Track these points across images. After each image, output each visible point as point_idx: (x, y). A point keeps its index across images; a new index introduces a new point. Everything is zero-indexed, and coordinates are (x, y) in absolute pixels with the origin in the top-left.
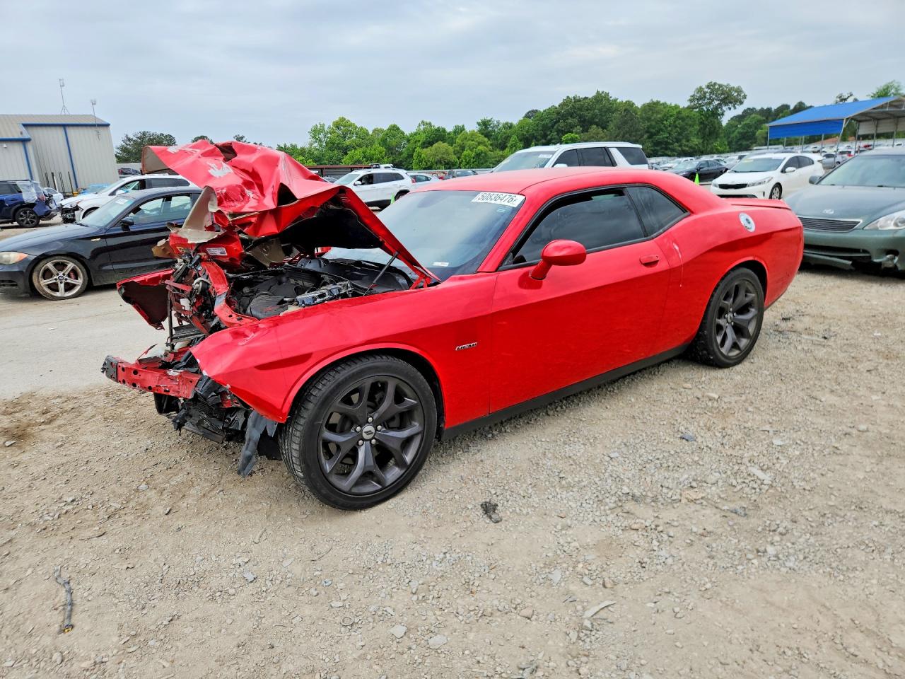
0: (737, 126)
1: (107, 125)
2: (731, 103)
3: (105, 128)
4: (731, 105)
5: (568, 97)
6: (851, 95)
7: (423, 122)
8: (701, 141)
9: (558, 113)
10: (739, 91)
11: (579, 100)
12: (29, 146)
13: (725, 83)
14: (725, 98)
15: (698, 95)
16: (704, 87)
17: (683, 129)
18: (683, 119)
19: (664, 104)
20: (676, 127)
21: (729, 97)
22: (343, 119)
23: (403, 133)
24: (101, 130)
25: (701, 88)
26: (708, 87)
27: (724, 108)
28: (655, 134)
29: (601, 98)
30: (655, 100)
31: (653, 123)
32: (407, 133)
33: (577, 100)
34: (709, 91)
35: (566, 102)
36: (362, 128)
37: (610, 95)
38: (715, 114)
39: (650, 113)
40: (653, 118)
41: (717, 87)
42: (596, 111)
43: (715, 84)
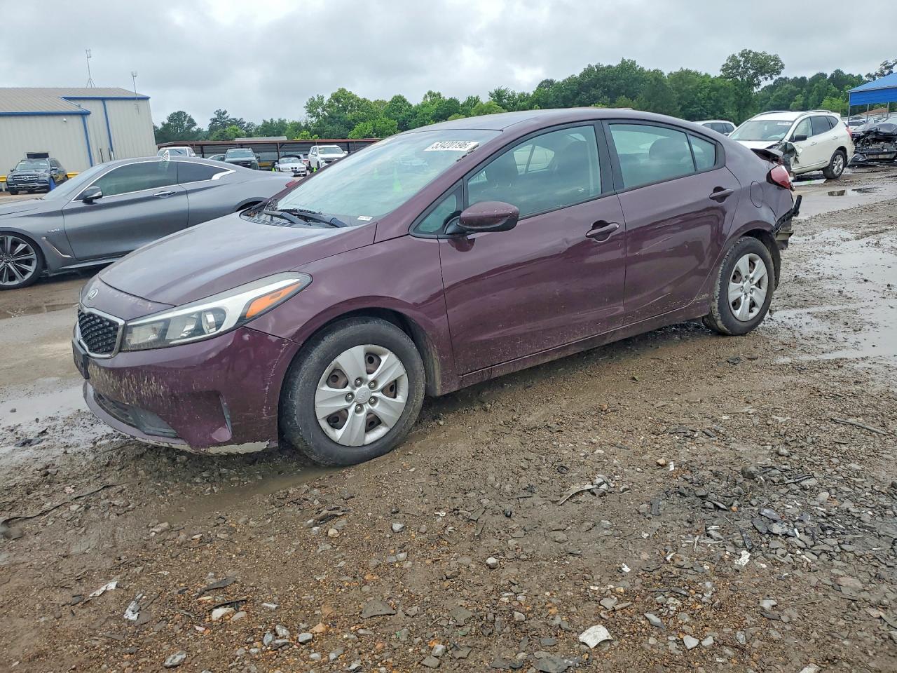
0: (769, 98)
1: (147, 99)
2: (768, 73)
3: (145, 101)
4: (767, 75)
5: (589, 66)
7: (430, 93)
8: (737, 113)
9: (580, 84)
10: (776, 59)
11: (603, 69)
12: (89, 119)
13: (760, 52)
14: (761, 67)
15: (731, 64)
16: (737, 55)
17: (717, 101)
18: (716, 90)
19: (696, 74)
20: (710, 99)
21: (765, 65)
22: (342, 91)
23: (410, 106)
24: (141, 103)
25: (733, 56)
26: (742, 55)
27: (760, 78)
28: (687, 107)
29: (627, 67)
30: (685, 69)
31: (685, 94)
32: (414, 105)
33: (600, 69)
34: (743, 59)
35: (589, 71)
36: (365, 100)
37: (637, 64)
38: (751, 84)
39: (681, 83)
40: (684, 88)
41: (751, 55)
42: (622, 81)
43: (750, 51)
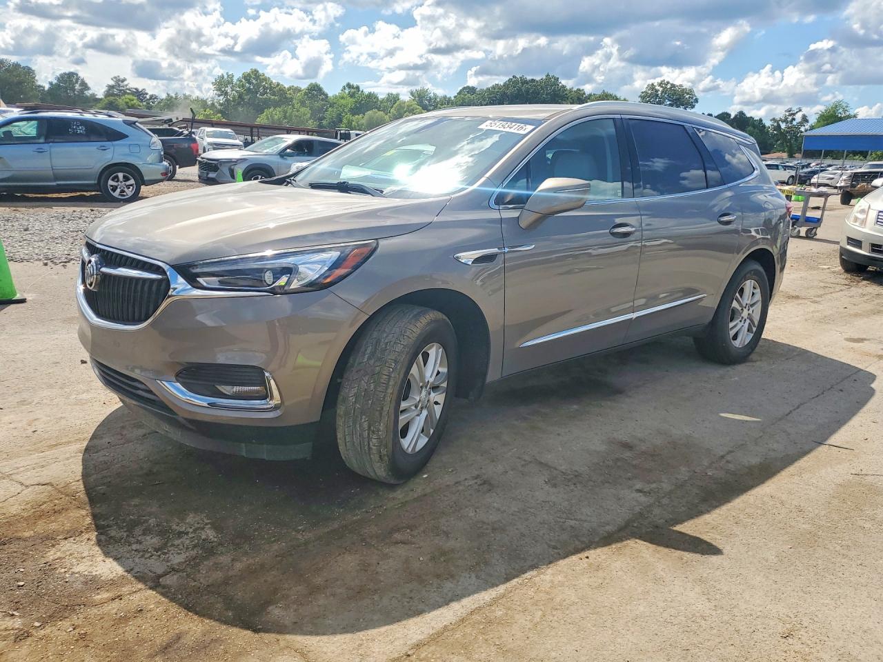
2: (682, 105)
6: (800, 110)
7: (348, 85)
10: (691, 92)
13: (677, 84)
14: (677, 99)
15: (650, 92)
16: (655, 84)
21: (681, 98)
22: (255, 72)
23: (326, 95)
25: (653, 84)
26: (660, 85)
29: (550, 83)
32: (330, 95)
34: (661, 89)
36: (278, 84)
41: (669, 86)
42: (544, 96)
